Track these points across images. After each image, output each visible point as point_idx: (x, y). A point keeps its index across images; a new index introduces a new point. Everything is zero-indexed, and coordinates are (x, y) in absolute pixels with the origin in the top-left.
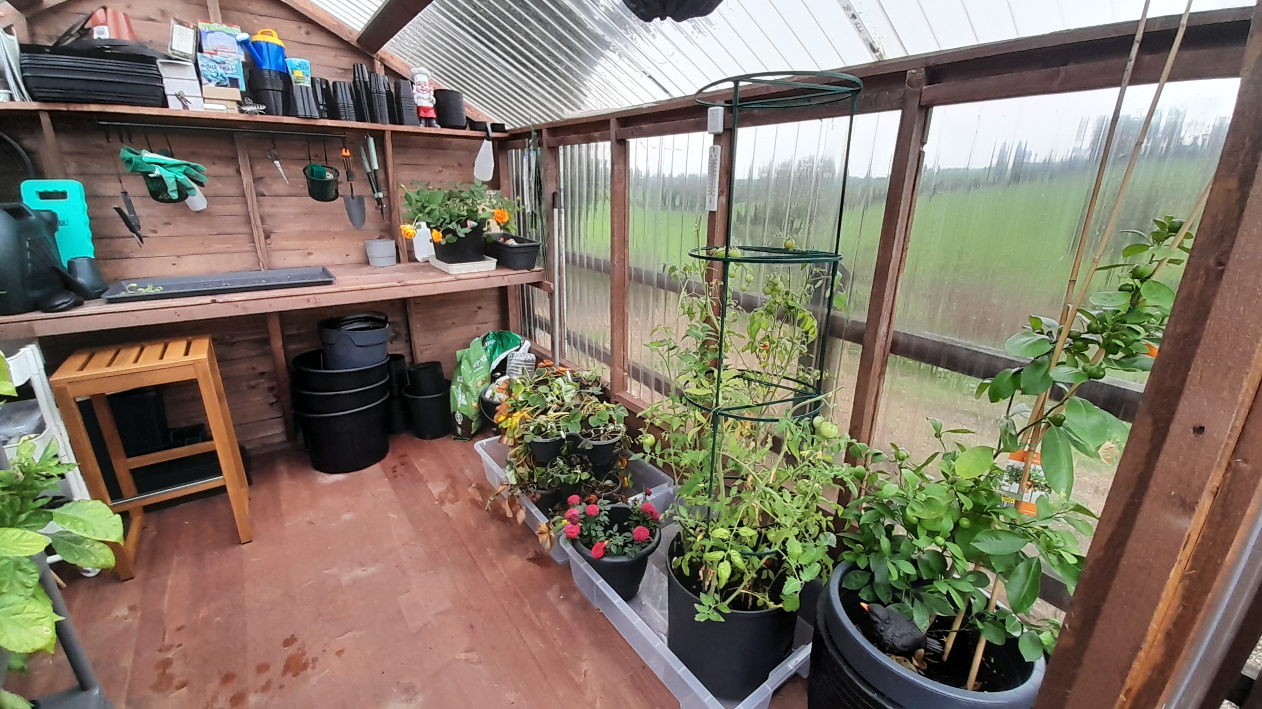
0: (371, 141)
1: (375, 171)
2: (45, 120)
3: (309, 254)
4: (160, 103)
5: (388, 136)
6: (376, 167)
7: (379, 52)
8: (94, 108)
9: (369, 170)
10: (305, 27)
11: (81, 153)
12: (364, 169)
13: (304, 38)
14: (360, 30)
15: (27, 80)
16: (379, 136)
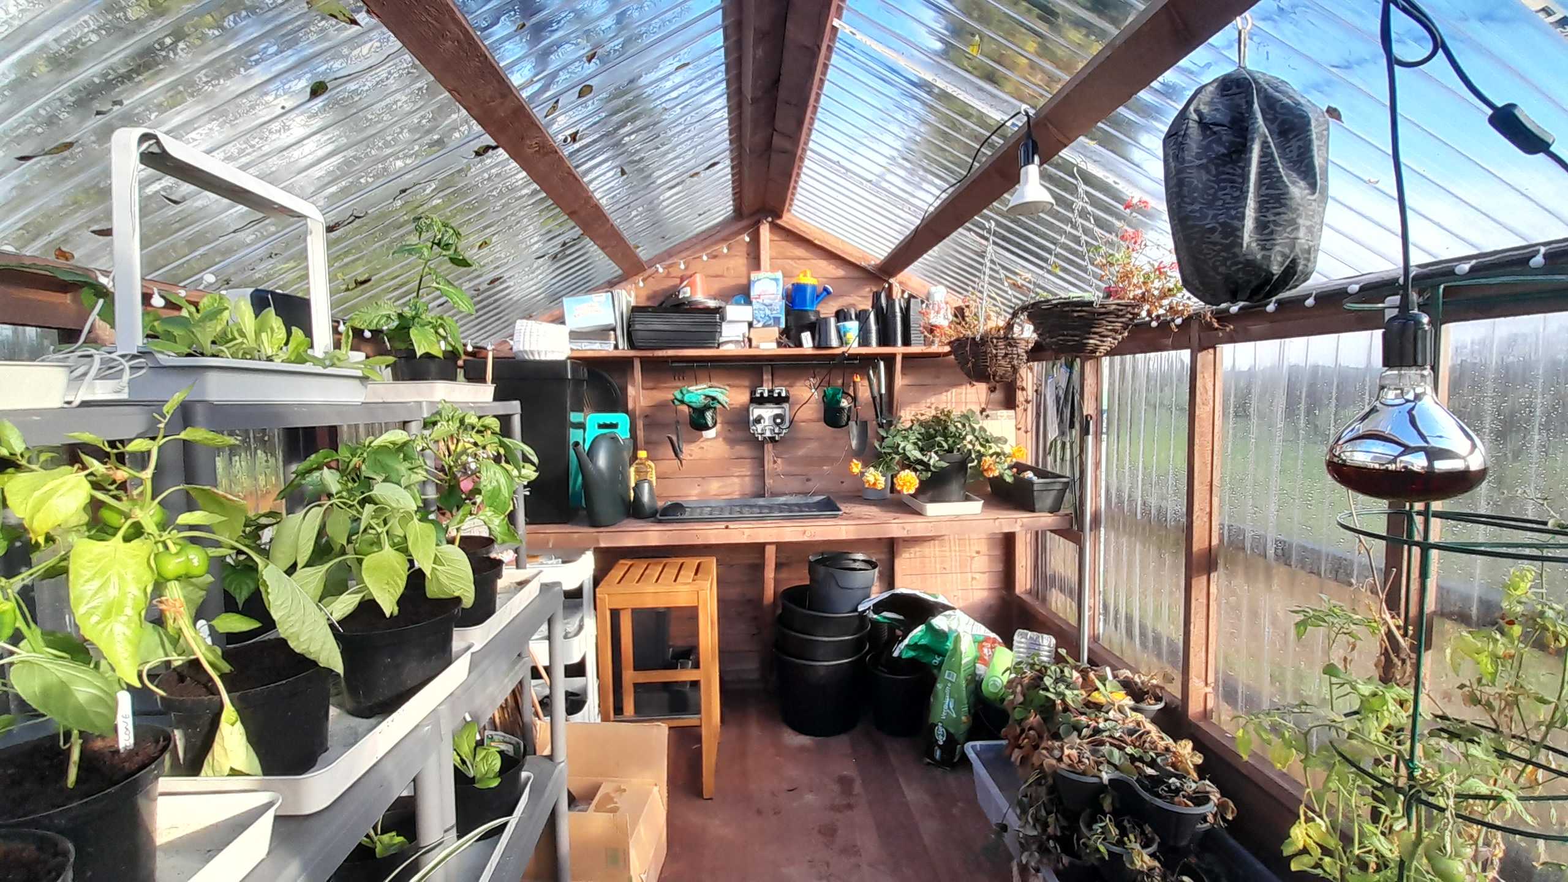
0: (882, 364)
1: (881, 395)
2: (637, 365)
3: (808, 480)
4: (716, 346)
5: (899, 359)
6: (883, 391)
7: (897, 278)
8: (671, 353)
9: (875, 394)
13: (829, 272)
14: (882, 258)
15: (632, 332)
16: (890, 359)
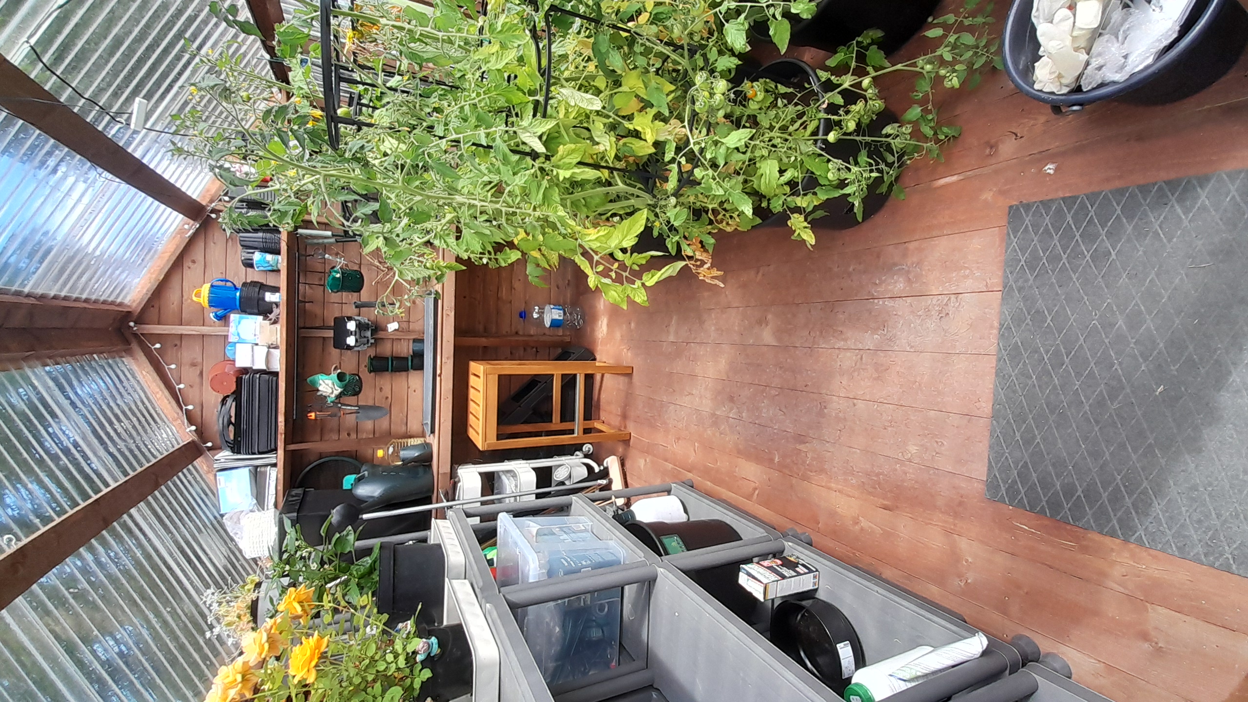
0: (300, 231)
1: (333, 235)
2: (294, 447)
4: (275, 379)
6: (329, 233)
7: (204, 203)
9: (333, 240)
10: (187, 263)
11: (322, 430)
12: (331, 244)
13: (198, 268)
14: (181, 216)
15: (260, 450)
